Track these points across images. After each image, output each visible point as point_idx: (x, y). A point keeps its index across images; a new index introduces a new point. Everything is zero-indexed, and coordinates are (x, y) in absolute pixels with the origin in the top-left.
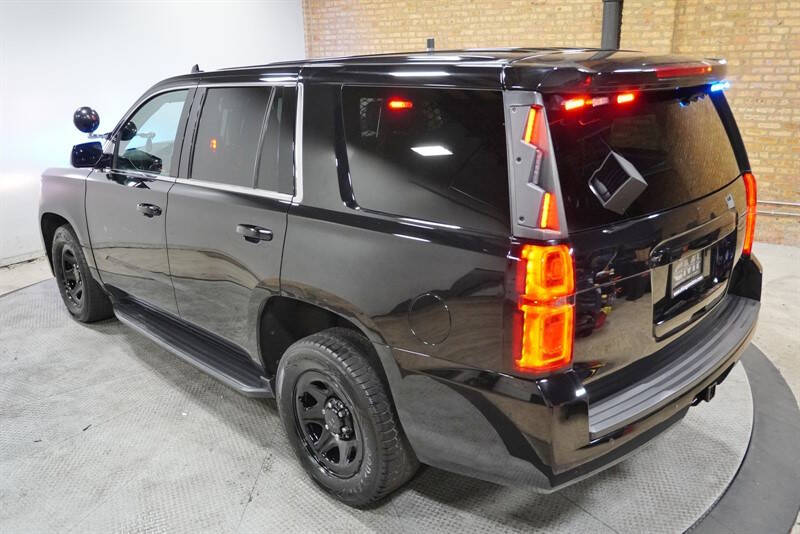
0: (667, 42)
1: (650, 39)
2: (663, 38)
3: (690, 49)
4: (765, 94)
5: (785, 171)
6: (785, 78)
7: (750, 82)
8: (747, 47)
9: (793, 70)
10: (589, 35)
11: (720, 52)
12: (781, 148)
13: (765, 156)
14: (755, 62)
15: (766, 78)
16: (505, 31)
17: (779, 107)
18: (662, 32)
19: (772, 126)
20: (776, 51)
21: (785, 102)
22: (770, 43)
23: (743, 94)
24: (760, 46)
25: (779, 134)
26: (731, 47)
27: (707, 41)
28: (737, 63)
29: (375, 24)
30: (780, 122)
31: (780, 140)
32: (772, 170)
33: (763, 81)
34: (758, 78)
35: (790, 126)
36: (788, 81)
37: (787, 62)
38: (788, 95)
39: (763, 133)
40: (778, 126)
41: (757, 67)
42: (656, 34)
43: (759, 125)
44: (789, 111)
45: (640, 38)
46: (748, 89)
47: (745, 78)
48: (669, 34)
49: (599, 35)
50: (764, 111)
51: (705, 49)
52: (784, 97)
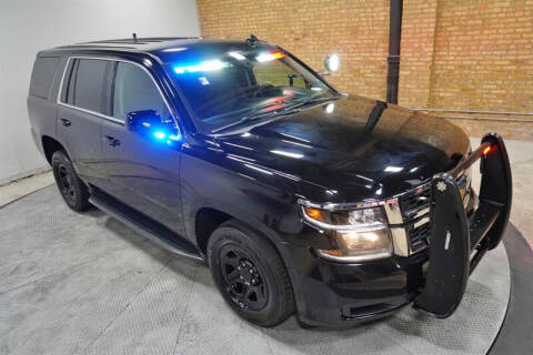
0: (433, 10)
1: (422, 9)
2: (430, 7)
3: (449, 14)
4: (500, 42)
5: (513, 92)
6: (511, 30)
7: (489, 35)
8: (487, 11)
9: (518, 25)
10: (382, 8)
11: (468, 15)
12: (510, 77)
13: (500, 82)
14: (493, 21)
15: (500, 31)
16: (326, 8)
17: (508, 50)
18: (430, 4)
19: (504, 63)
20: (506, 13)
21: (512, 47)
22: (502, 8)
23: (484, 43)
24: (496, 10)
25: (509, 68)
26: (476, 12)
27: (460, 9)
28: (480, 22)
29: (242, 8)
30: (510, 60)
31: (509, 71)
32: (504, 92)
33: (498, 33)
34: (494, 31)
35: (516, 62)
36: (515, 33)
37: (513, 20)
38: (515, 41)
39: (498, 68)
40: (507, 62)
41: (494, 23)
42: (426, 6)
43: (496, 63)
44: (515, 52)
45: (416, 9)
46: (488, 39)
47: (486, 32)
48: (434, 5)
49: (388, 8)
50: (499, 53)
51: (459, 14)
52: (512, 43)
